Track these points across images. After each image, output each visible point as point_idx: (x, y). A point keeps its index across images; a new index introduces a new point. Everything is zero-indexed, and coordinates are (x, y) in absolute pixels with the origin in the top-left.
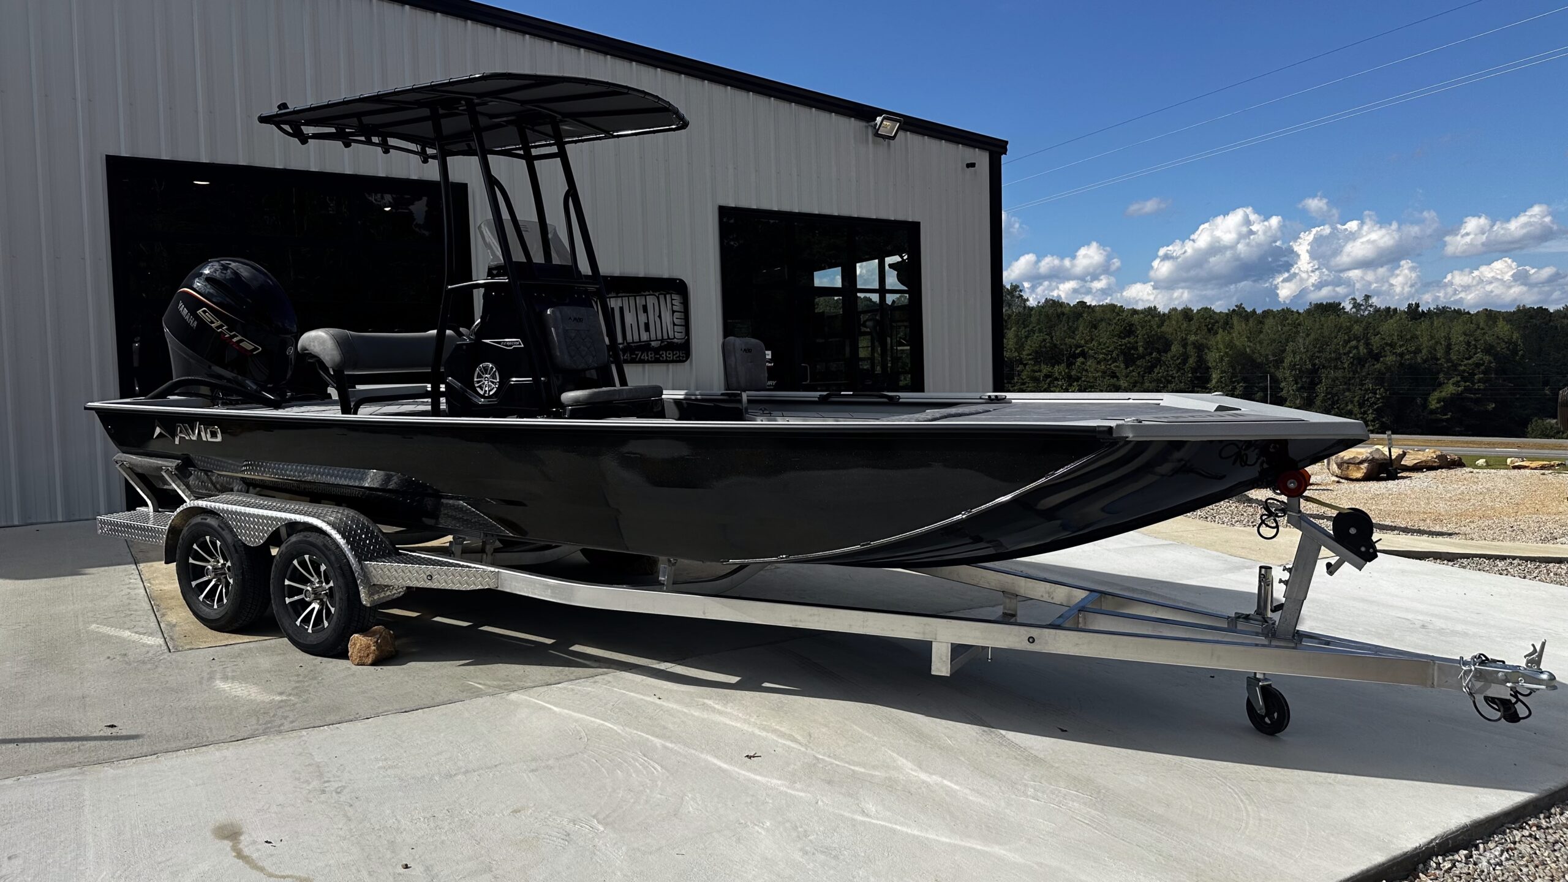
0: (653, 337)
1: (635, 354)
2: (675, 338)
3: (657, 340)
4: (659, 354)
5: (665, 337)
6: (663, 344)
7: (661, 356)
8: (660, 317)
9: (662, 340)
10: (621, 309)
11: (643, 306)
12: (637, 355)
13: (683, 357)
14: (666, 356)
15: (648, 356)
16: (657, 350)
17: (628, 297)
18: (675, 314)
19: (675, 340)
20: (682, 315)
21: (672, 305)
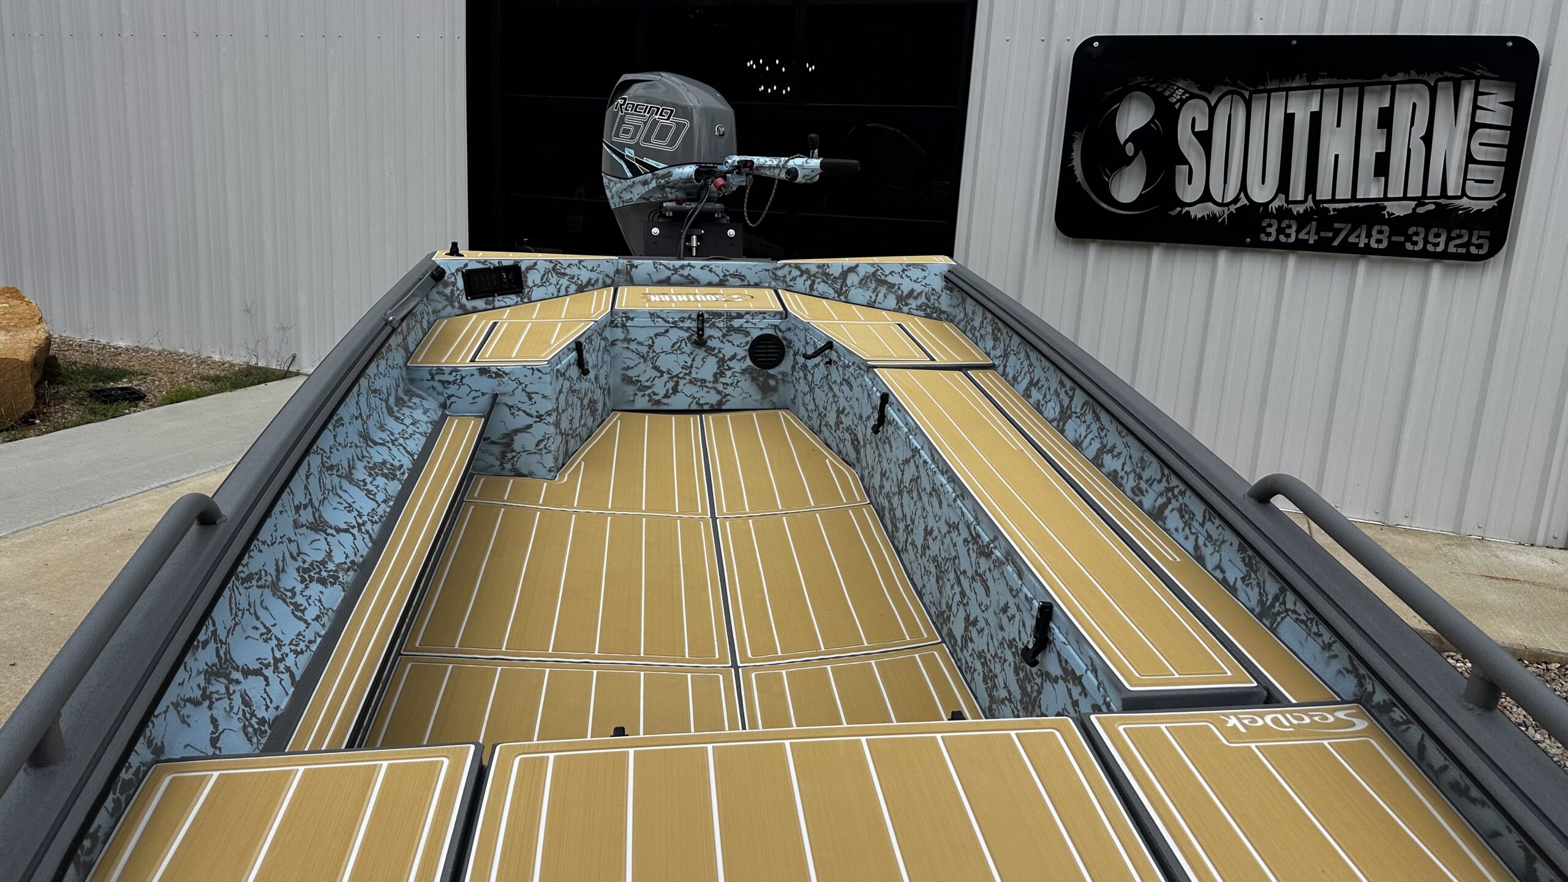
0: (1396, 191)
1: (1330, 229)
2: (1464, 194)
3: (1405, 198)
4: (1404, 233)
5: (1434, 190)
6: (1421, 210)
7: (1409, 238)
8: (1428, 139)
9: (1420, 201)
10: (1316, 119)
11: (1382, 111)
12: (1337, 232)
13: (1479, 246)
14: (1426, 241)
15: (1369, 236)
16: (1399, 225)
17: (1341, 87)
18: (1480, 130)
19: (1465, 202)
20: (1503, 137)
21: (1476, 107)
